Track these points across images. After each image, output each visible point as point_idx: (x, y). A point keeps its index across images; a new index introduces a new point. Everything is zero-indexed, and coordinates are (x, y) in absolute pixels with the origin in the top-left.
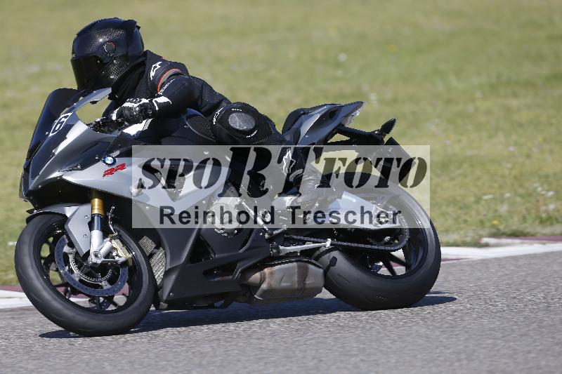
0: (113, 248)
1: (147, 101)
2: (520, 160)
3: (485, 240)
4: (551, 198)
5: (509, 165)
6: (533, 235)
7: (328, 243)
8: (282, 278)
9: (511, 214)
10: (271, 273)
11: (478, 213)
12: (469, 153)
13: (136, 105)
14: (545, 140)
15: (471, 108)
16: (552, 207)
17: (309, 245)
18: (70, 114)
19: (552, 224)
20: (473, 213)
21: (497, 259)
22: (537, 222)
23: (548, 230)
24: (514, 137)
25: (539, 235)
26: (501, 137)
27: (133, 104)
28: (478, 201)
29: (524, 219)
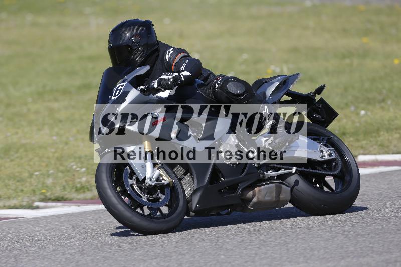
0: (160, 175)
1: (177, 74)
2: (61, 146)
3: (36, 204)
4: (84, 173)
5: (53, 150)
6: (70, 200)
7: (294, 170)
8: (266, 194)
9: (54, 184)
10: (259, 191)
11: (31, 185)
12: (23, 141)
13: (170, 77)
14: (78, 131)
15: (24, 109)
16: (84, 179)
17: (282, 172)
18: (125, 84)
19: (84, 192)
20: (27, 184)
21: (45, 218)
22: (74, 190)
23: (81, 196)
24: (56, 130)
25: (74, 200)
26: (46, 130)
27: (168, 76)
28: (31, 176)
29: (64, 188)
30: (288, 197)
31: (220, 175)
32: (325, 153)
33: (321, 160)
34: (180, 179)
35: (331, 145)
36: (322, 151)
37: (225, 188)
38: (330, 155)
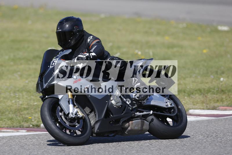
0: (77, 112)
7: (151, 112)
8: (136, 125)
10: (132, 123)
17: (145, 113)
18: (58, 59)
27: (83, 56)
30: (148, 128)
31: (110, 113)
32: (168, 103)
33: (166, 107)
34: (88, 115)
35: (171, 99)
36: (167, 102)
37: (113, 121)
38: (171, 105)
